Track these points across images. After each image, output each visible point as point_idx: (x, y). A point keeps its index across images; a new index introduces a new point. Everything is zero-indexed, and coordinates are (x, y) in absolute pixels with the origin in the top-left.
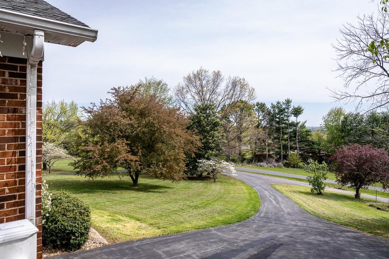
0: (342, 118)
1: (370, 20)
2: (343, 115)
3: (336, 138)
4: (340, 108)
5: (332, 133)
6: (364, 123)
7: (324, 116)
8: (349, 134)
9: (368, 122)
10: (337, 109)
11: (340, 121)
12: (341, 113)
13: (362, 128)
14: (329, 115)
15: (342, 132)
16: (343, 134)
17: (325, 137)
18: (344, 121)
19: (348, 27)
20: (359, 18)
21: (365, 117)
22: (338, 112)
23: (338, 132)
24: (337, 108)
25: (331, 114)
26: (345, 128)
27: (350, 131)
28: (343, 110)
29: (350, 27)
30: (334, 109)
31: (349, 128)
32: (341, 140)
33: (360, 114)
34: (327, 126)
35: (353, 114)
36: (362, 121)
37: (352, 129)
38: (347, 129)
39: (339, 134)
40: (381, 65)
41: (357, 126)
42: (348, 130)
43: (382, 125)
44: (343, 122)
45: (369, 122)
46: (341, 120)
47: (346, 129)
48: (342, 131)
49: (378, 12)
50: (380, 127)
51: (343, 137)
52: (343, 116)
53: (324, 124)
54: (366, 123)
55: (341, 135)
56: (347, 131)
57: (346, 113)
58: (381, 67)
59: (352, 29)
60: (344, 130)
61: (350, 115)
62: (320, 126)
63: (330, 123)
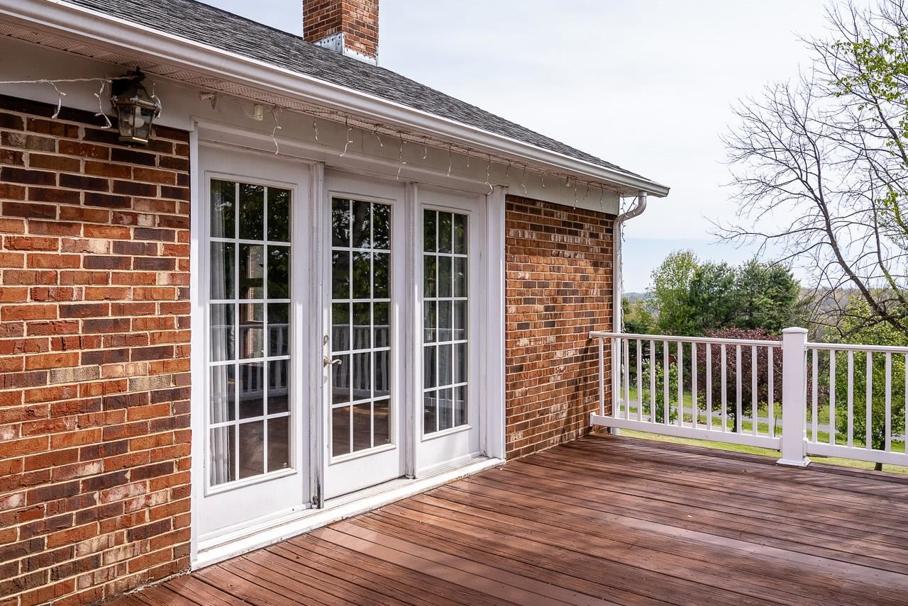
0: (691, 274)
1: (784, 93)
2: (694, 267)
3: (678, 317)
4: (688, 253)
5: (669, 306)
6: (735, 285)
7: (655, 269)
8: (705, 309)
9: (743, 284)
10: (683, 255)
11: (688, 281)
12: (689, 263)
13: (731, 297)
14: (666, 266)
15: (691, 306)
16: (694, 309)
17: (655, 315)
18: (696, 281)
19: (747, 103)
20: (767, 88)
21: (738, 273)
22: (683, 262)
23: (682, 306)
24: (681, 252)
25: (669, 265)
26: (697, 295)
27: (708, 303)
28: (694, 257)
29: (752, 103)
30: (676, 254)
31: (705, 296)
32: (688, 322)
33: (728, 267)
34: (661, 292)
35: (713, 267)
36: (730, 282)
37: (710, 299)
38: (701, 298)
39: (684, 309)
40: (804, 179)
41: (721, 291)
42: (703, 299)
43: (770, 290)
44: (694, 282)
45: (746, 284)
46: (689, 279)
47: (699, 299)
48: (691, 302)
49: (800, 79)
50: (766, 294)
51: (692, 317)
52: (693, 271)
53: (655, 286)
54: (740, 285)
55: (689, 311)
56: (700, 303)
57: (699, 265)
58: (803, 182)
59: (754, 109)
60: (696, 299)
61: (709, 268)
62: (645, 291)
63: (666, 286)
